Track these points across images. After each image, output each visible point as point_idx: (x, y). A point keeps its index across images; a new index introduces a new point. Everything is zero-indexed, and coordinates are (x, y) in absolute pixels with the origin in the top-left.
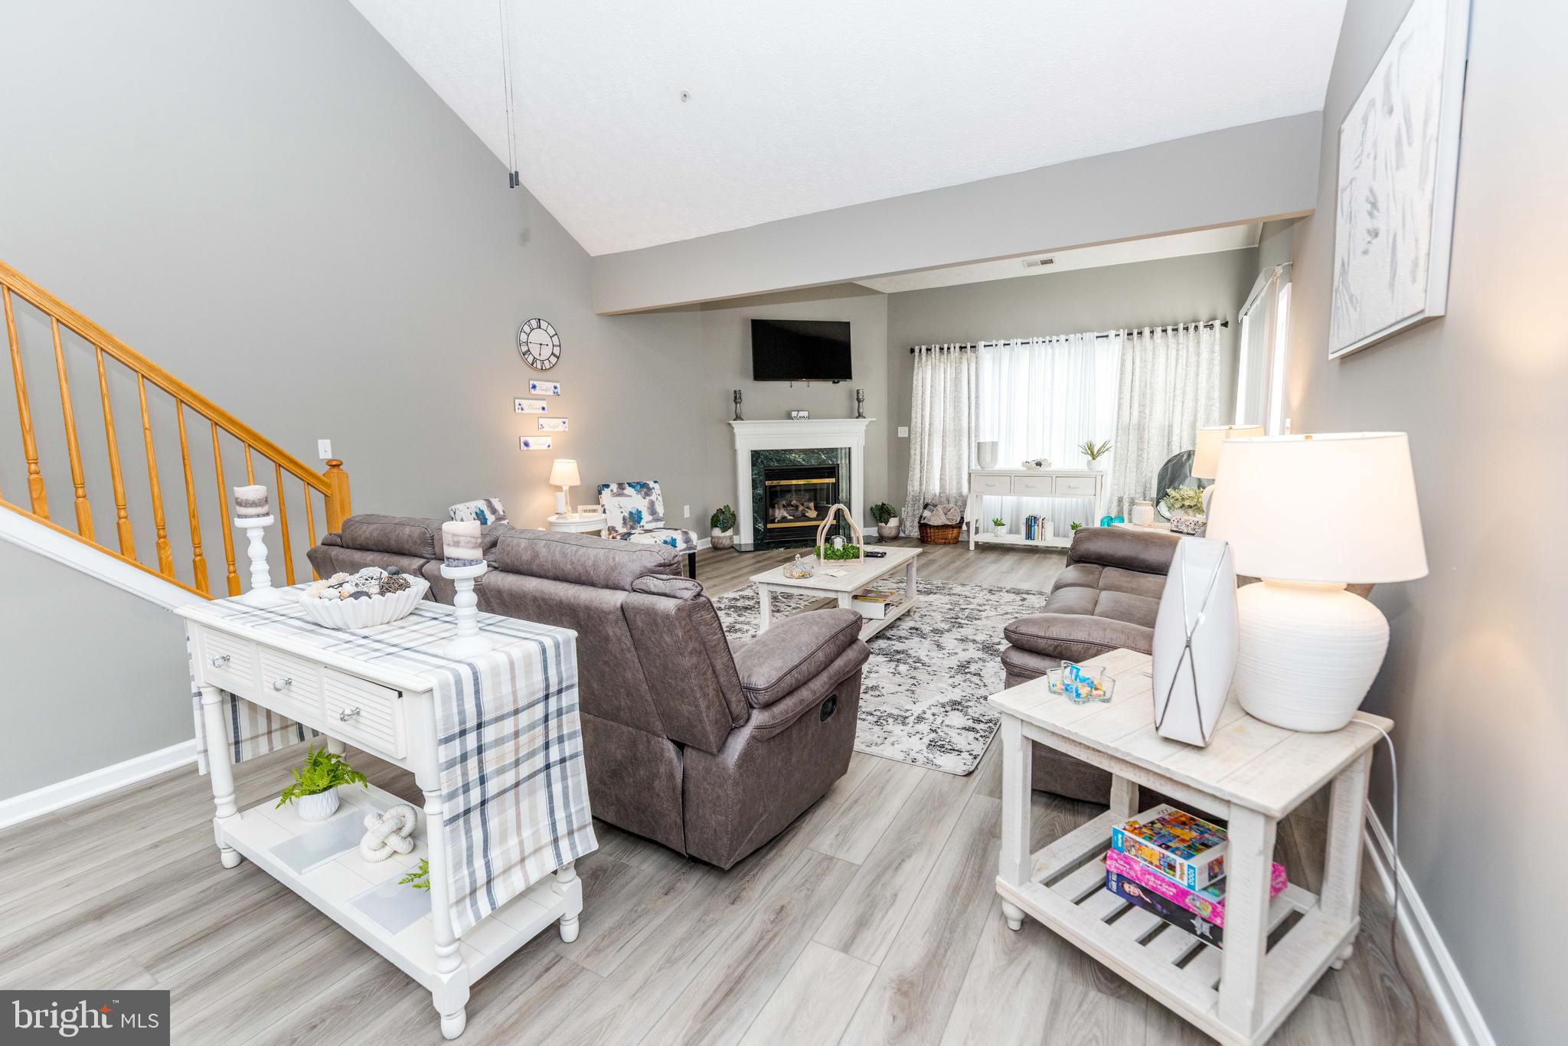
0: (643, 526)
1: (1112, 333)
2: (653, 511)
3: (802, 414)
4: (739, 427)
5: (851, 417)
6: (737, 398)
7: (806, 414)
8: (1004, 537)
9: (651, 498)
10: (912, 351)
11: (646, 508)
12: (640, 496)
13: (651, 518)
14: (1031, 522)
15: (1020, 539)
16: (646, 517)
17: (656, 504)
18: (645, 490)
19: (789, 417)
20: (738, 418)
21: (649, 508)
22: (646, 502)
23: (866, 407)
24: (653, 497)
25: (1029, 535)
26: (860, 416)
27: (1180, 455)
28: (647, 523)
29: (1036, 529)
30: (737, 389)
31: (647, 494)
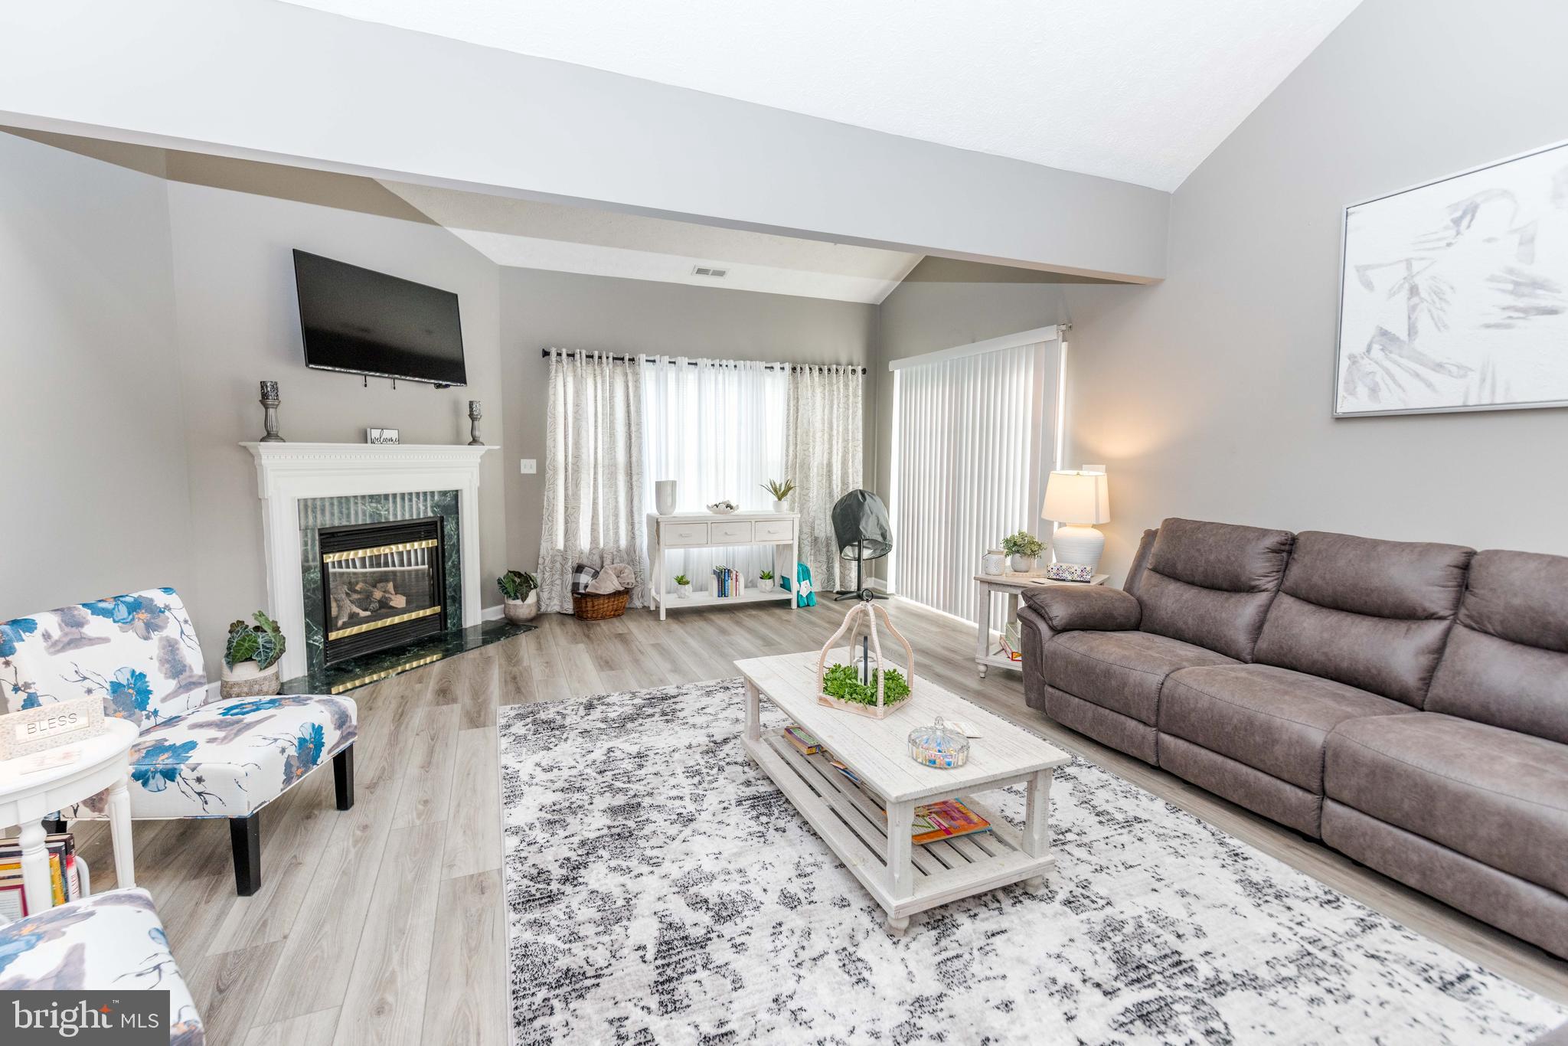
0: (155, 713)
1: (777, 366)
2: (175, 667)
3: (387, 434)
4: (270, 455)
5: (457, 441)
6: (267, 394)
7: (394, 434)
8: (694, 598)
9: (165, 633)
10: (546, 354)
11: (156, 663)
12: (131, 634)
13: (172, 684)
14: (723, 576)
15: (710, 598)
16: (160, 684)
17: (182, 645)
18: (144, 616)
19: (364, 438)
20: (269, 435)
21: (163, 661)
22: (153, 647)
23: (483, 428)
24: (171, 631)
25: (722, 592)
26: (474, 441)
27: (852, 495)
28: (164, 700)
29: (730, 584)
30: (269, 379)
31: (150, 627)
